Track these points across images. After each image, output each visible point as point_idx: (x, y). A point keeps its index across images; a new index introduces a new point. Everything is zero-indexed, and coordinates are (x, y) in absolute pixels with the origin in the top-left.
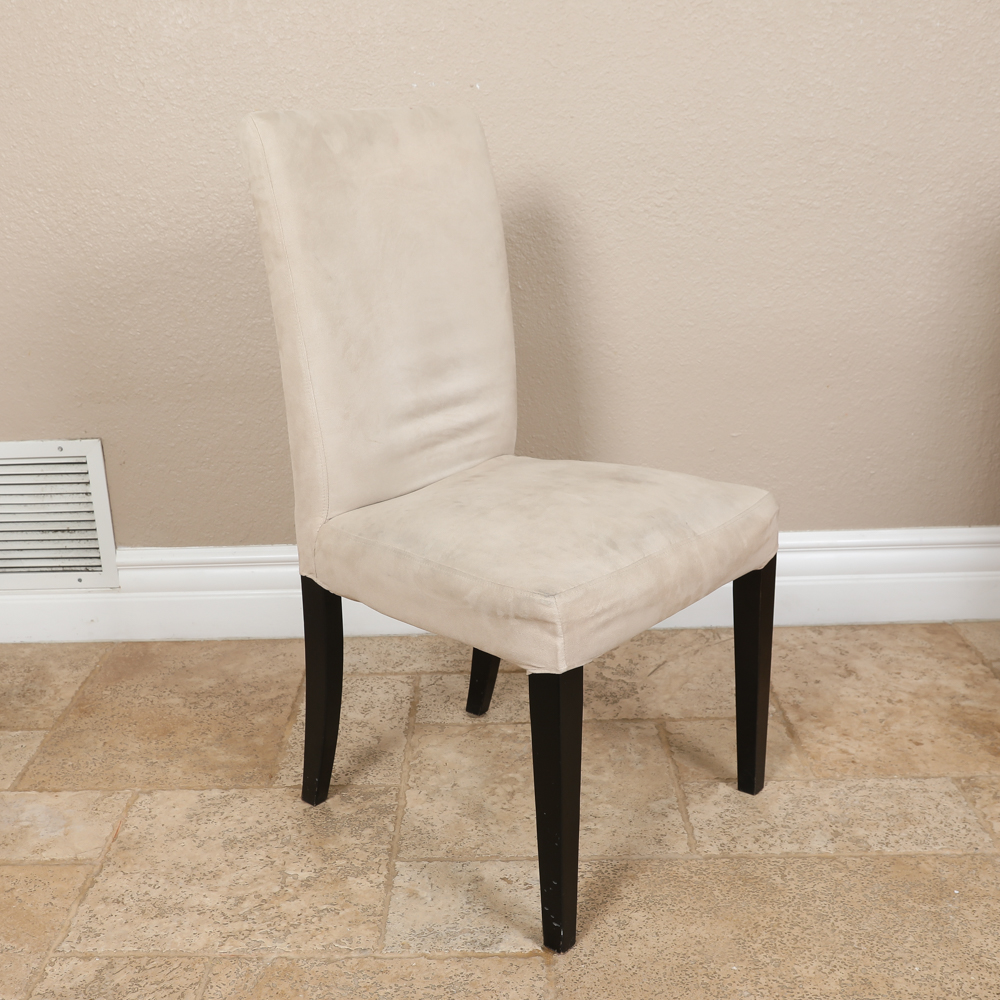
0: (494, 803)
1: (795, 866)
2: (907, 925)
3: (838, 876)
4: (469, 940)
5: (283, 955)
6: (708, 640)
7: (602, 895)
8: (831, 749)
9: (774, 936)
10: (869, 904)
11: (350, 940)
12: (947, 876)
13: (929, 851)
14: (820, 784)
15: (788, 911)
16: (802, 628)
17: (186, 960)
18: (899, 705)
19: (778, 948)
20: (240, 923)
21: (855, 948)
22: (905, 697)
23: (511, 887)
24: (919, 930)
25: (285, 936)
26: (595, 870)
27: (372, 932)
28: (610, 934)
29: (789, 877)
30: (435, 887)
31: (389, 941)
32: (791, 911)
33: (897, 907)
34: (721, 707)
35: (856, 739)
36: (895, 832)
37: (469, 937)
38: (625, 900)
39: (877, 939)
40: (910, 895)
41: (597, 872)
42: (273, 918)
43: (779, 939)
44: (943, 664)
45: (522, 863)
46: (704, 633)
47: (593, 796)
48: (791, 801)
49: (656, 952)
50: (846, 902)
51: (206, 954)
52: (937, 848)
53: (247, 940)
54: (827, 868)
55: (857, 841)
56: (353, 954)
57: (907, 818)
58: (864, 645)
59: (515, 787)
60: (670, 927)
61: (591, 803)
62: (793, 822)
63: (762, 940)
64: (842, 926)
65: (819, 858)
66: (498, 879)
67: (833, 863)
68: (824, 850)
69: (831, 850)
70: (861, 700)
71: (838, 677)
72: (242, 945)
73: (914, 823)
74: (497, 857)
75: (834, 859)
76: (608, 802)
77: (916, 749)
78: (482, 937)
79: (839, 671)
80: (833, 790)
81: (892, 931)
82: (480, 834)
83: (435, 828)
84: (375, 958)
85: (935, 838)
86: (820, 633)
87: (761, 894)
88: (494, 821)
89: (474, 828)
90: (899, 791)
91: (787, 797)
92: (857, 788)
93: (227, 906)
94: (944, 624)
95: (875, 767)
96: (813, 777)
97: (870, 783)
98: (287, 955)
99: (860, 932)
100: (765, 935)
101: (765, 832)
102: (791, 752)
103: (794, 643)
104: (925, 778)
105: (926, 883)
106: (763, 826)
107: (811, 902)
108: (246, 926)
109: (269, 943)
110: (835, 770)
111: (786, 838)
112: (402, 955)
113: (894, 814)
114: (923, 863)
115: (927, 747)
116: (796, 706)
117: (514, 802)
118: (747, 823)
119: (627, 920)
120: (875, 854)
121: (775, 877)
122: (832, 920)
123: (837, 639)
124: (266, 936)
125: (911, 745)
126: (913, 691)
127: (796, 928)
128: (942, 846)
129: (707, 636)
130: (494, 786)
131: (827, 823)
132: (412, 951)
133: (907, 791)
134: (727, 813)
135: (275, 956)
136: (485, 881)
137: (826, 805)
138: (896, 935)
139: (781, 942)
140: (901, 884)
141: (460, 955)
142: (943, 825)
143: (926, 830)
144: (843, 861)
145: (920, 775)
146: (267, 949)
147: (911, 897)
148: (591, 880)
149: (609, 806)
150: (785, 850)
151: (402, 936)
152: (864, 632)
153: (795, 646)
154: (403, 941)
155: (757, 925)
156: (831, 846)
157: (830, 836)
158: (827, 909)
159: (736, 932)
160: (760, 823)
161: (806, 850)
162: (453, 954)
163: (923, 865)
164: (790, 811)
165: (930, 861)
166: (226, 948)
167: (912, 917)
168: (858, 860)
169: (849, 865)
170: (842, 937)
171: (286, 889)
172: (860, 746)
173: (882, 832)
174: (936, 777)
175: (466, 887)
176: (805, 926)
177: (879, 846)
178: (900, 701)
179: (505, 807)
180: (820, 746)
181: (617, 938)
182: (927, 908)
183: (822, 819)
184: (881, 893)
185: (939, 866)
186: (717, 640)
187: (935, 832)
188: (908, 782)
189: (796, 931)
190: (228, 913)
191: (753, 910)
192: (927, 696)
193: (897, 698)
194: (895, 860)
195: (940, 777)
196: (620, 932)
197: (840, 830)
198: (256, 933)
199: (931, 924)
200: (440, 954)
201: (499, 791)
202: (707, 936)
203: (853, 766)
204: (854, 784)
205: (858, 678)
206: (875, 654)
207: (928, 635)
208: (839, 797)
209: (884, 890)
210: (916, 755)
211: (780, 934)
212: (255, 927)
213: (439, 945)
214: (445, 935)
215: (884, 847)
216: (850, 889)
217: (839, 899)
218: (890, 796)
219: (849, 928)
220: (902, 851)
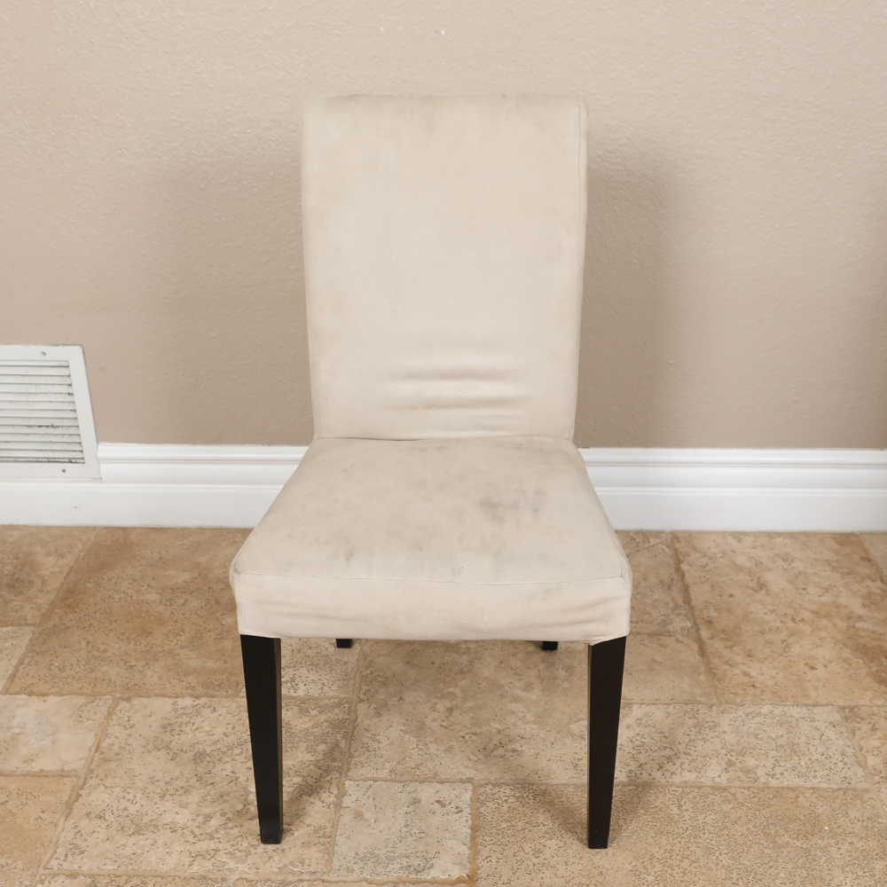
0: (434, 720)
1: (691, 796)
2: (781, 860)
3: (727, 807)
4: (405, 864)
5: (243, 876)
6: (638, 543)
7: (522, 821)
8: (736, 671)
9: (666, 869)
10: (750, 838)
11: (302, 863)
12: (820, 811)
13: (809, 784)
14: (721, 709)
15: (680, 843)
16: (723, 534)
17: (159, 879)
18: (801, 625)
19: (669, 881)
20: (207, 842)
21: (733, 883)
22: (807, 615)
23: (444, 810)
24: (790, 866)
25: (246, 856)
26: (518, 795)
27: (322, 855)
28: (526, 862)
29: (684, 808)
30: (378, 809)
31: (336, 864)
32: (683, 843)
33: (774, 842)
34: (642, 621)
35: (759, 661)
36: (781, 764)
37: (404, 861)
38: (541, 827)
39: (753, 874)
40: (786, 830)
41: (519, 797)
42: (236, 838)
43: (670, 871)
44: (846, 580)
45: (455, 785)
46: (635, 536)
47: (521, 715)
48: (695, 727)
49: (563, 882)
50: (731, 835)
51: (177, 874)
52: (816, 781)
53: (213, 860)
54: (718, 799)
55: (747, 771)
56: (305, 877)
57: (793, 749)
58: (777, 555)
59: (453, 702)
60: (578, 856)
61: (519, 723)
62: (694, 749)
63: (656, 873)
64: (725, 860)
65: (712, 788)
66: (433, 801)
67: (724, 794)
68: (717, 780)
69: (723, 781)
70: (768, 618)
71: (750, 591)
72: (209, 865)
73: (799, 754)
74: (434, 778)
75: (725, 789)
76: (534, 722)
77: (810, 674)
78: (415, 862)
79: (751, 585)
80: (732, 715)
81: (767, 866)
82: (421, 753)
83: (381, 745)
84: (323, 881)
85: (815, 771)
86: (739, 541)
87: (658, 825)
88: (433, 739)
89: (415, 746)
90: (790, 719)
91: (691, 722)
92: (754, 714)
93: (196, 824)
94: (852, 534)
95: (772, 692)
96: (717, 701)
97: (766, 709)
98: (247, 876)
99: (740, 866)
100: (658, 867)
101: (669, 759)
102: (700, 673)
103: (715, 550)
104: (815, 706)
105: (802, 817)
106: (668, 752)
107: (701, 835)
108: (212, 845)
109: (232, 864)
110: (736, 694)
111: (686, 766)
112: (347, 879)
113: (783, 743)
114: (801, 796)
115: (821, 672)
116: (709, 622)
117: (452, 719)
118: (654, 749)
119: (542, 848)
120: (761, 785)
121: (673, 807)
122: (717, 854)
123: (754, 548)
124: (229, 856)
125: (806, 669)
126: (815, 609)
127: (686, 861)
128: (820, 780)
129: (638, 540)
130: (435, 701)
131: (723, 752)
132: (355, 875)
133: (797, 720)
134: (638, 738)
135: (236, 877)
136: (422, 803)
137: (725, 732)
138: (770, 870)
139: (671, 875)
140: (780, 818)
141: (397, 880)
142: (823, 757)
143: (808, 762)
144: (733, 792)
145: (810, 702)
146: (230, 870)
147: (787, 832)
148: (514, 805)
149: (535, 727)
150: (684, 779)
151: (347, 859)
152: (779, 540)
153: (715, 554)
154: (348, 865)
155: (652, 857)
156: (725, 776)
157: (724, 766)
158: (714, 842)
159: (634, 863)
160: (665, 748)
161: (702, 780)
162: (390, 879)
163: (802, 799)
164: (693, 737)
165: (808, 795)
166: (195, 868)
167: (785, 853)
168: (746, 791)
169: (738, 796)
170: (724, 871)
171: (248, 807)
172: (761, 669)
173: (769, 763)
174: (824, 706)
175: (405, 809)
176: (693, 858)
177: (766, 777)
178: (803, 620)
179: (444, 724)
180: (726, 667)
181: (531, 866)
182: (799, 844)
183: (719, 747)
184: (762, 827)
185: (815, 800)
186: (646, 545)
187: (816, 766)
188: (799, 710)
189: (686, 863)
190: (197, 832)
191: (650, 840)
192: (827, 616)
193: (800, 617)
194: (778, 792)
195: (827, 705)
196: (534, 860)
197: (734, 759)
198: (221, 853)
199: (801, 861)
200: (379, 878)
201: (440, 707)
202: (609, 867)
203: (752, 691)
204: (751, 710)
205: (768, 594)
206: (786, 566)
207: (836, 546)
208: (737, 724)
209: (765, 823)
210: (810, 681)
211: (671, 867)
212: (220, 846)
213: (379, 869)
214: (384, 859)
215: (770, 779)
216: (736, 822)
217: (726, 832)
218: (781, 724)
219: (731, 862)
220: (785, 784)
